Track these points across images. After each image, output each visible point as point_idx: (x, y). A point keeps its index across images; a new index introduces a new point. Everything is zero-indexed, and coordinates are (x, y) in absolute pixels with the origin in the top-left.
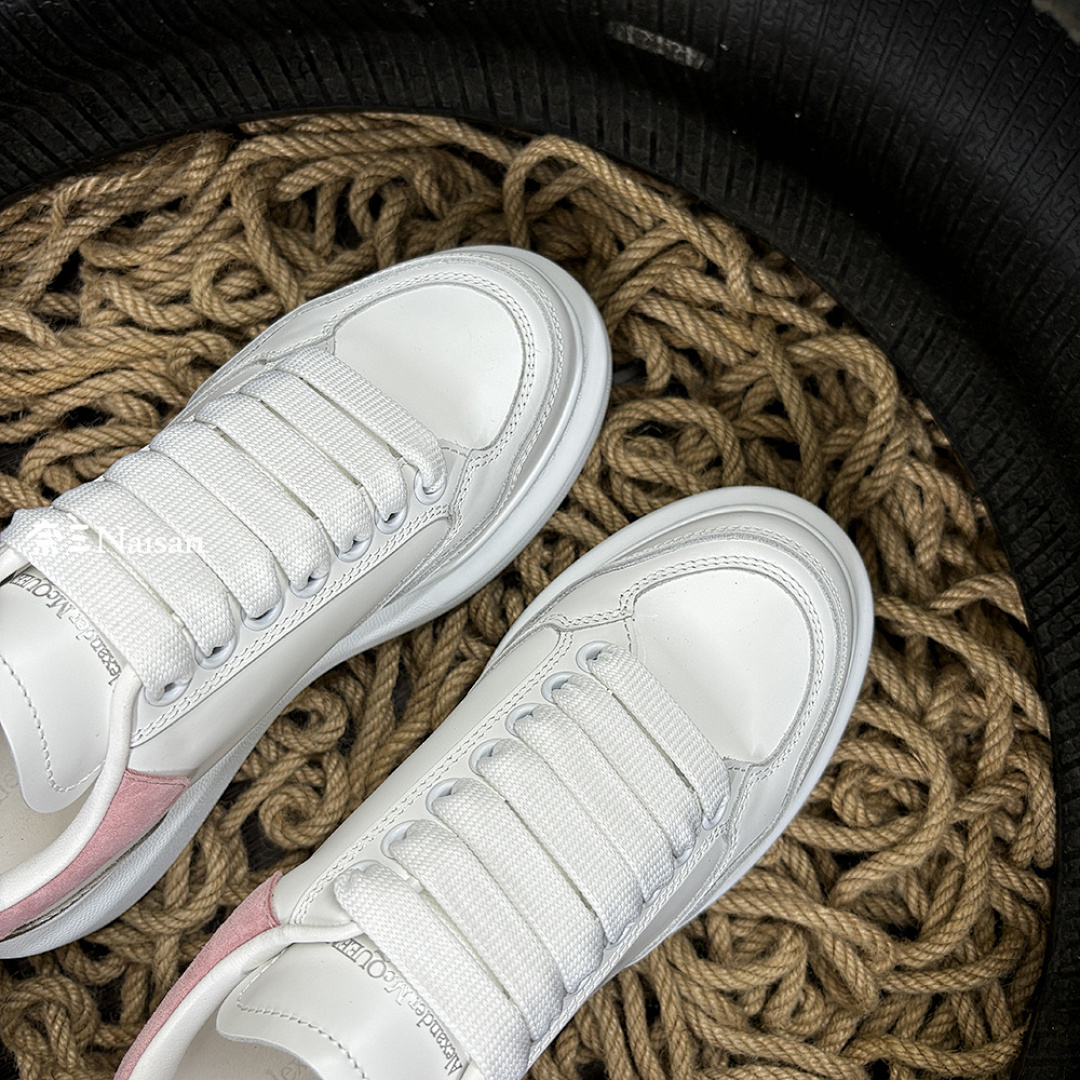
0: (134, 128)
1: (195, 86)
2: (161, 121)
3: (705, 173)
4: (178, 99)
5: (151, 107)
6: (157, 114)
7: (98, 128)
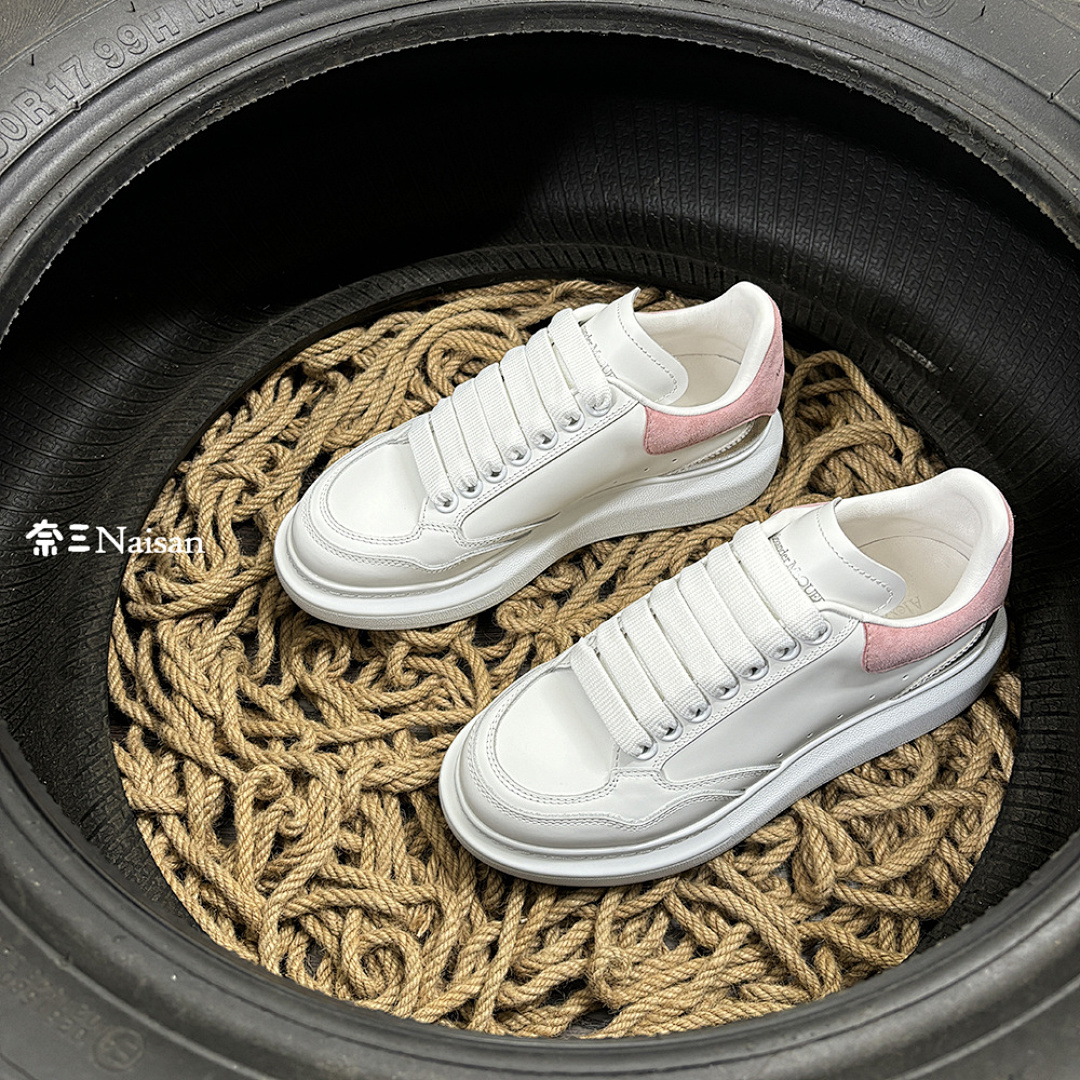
0: (618, 266)
1: (658, 262)
2: (633, 269)
3: (912, 398)
4: (647, 263)
5: (632, 261)
6: (633, 265)
7: (600, 259)
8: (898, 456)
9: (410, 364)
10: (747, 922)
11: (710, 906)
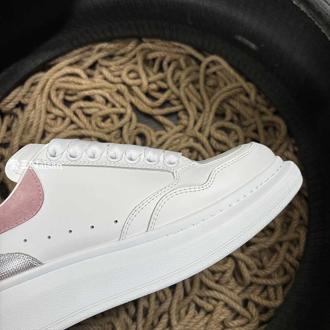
8: (247, 95)
9: (44, 100)
10: (222, 301)
11: (208, 297)
